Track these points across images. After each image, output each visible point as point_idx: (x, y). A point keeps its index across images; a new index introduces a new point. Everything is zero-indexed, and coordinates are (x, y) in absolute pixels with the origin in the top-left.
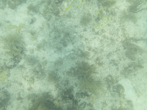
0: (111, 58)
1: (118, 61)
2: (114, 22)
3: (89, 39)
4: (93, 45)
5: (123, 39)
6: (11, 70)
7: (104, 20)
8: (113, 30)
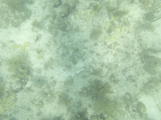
0: (127, 74)
1: (135, 77)
2: (128, 33)
3: (101, 54)
4: (106, 60)
5: (140, 51)
6: (17, 94)
7: (116, 32)
8: (127, 42)
